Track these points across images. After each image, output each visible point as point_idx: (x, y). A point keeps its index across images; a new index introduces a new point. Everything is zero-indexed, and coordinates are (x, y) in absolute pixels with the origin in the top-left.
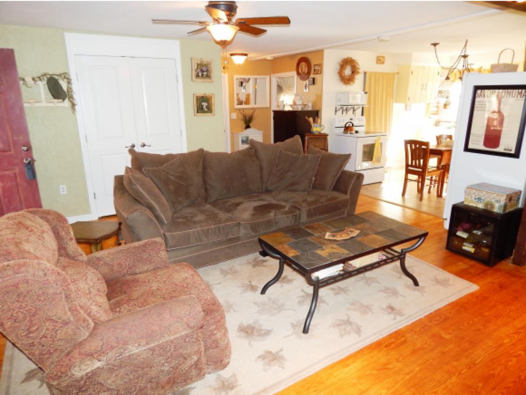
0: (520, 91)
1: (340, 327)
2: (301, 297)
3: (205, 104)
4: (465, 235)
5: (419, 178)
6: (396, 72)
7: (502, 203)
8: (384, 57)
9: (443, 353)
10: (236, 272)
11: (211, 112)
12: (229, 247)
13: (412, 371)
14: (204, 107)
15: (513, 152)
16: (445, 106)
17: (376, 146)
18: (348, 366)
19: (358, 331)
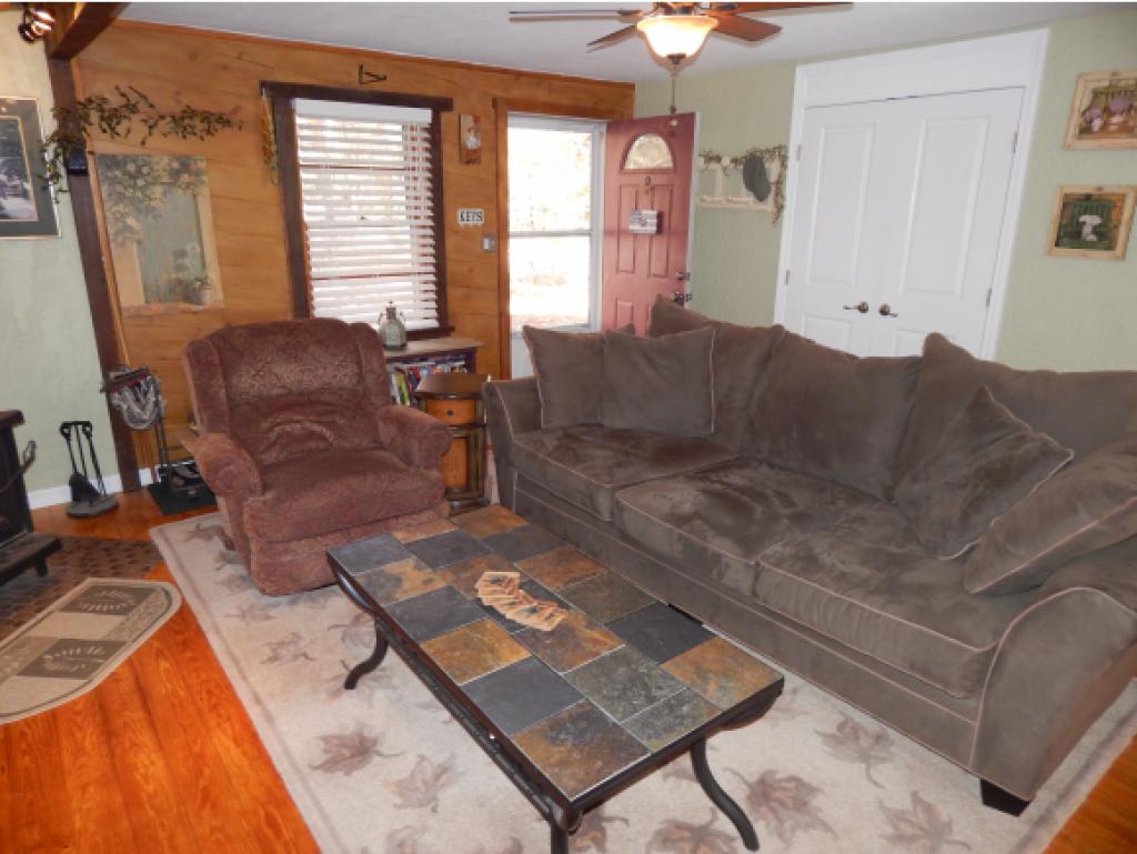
3: (1091, 221)
11: (1111, 247)
14: (1087, 230)
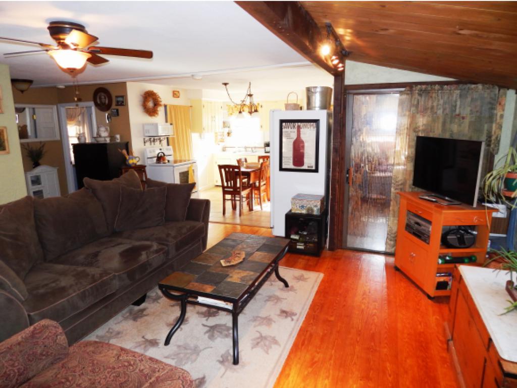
0: (312, 123)
1: (259, 345)
2: (207, 332)
4: (297, 237)
5: (232, 197)
6: (190, 105)
7: (319, 207)
8: (178, 92)
9: (338, 332)
10: (118, 333)
12: (106, 307)
13: (331, 356)
15: (314, 168)
16: (229, 134)
17: (190, 173)
18: (288, 375)
19: (275, 341)
